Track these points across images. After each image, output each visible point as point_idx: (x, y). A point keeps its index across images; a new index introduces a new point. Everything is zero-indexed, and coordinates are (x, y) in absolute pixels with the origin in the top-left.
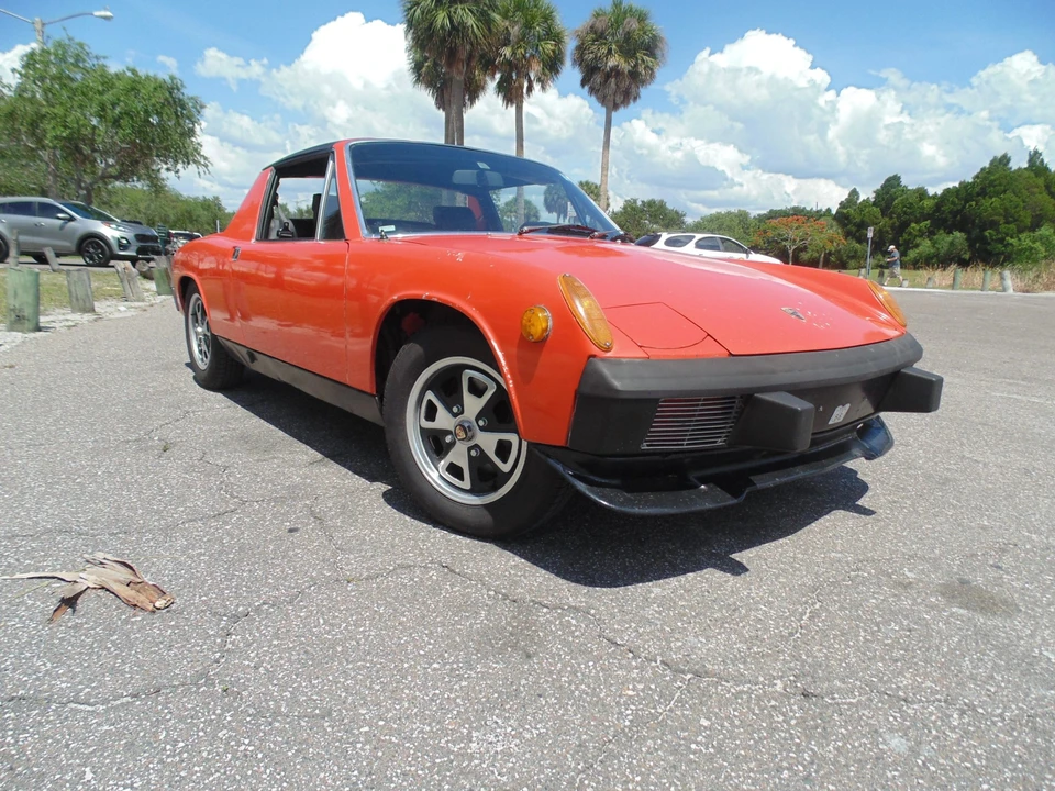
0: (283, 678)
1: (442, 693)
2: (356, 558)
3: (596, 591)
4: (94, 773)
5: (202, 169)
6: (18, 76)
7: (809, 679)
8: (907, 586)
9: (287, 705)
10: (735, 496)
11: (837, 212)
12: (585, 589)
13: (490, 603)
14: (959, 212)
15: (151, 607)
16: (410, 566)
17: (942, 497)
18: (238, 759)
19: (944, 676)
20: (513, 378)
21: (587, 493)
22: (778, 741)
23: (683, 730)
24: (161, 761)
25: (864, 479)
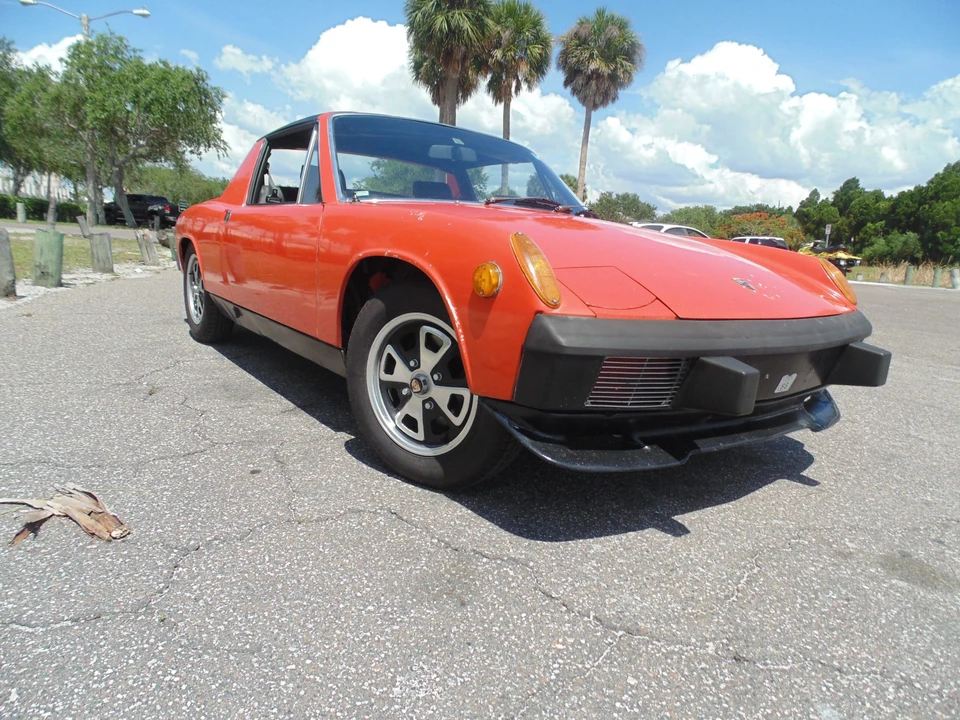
0: (220, 611)
1: (373, 636)
2: (310, 500)
3: (538, 545)
4: (19, 694)
5: (221, 152)
6: (64, 64)
7: (742, 643)
8: (847, 556)
9: (220, 639)
10: (678, 457)
11: (798, 211)
12: (526, 542)
13: (432, 550)
14: (912, 214)
15: (107, 536)
16: (360, 511)
17: (887, 472)
18: (162, 689)
19: (881, 648)
20: (464, 333)
21: (531, 447)
22: (705, 705)
23: (609, 687)
24: (87, 687)
25: (810, 451)
